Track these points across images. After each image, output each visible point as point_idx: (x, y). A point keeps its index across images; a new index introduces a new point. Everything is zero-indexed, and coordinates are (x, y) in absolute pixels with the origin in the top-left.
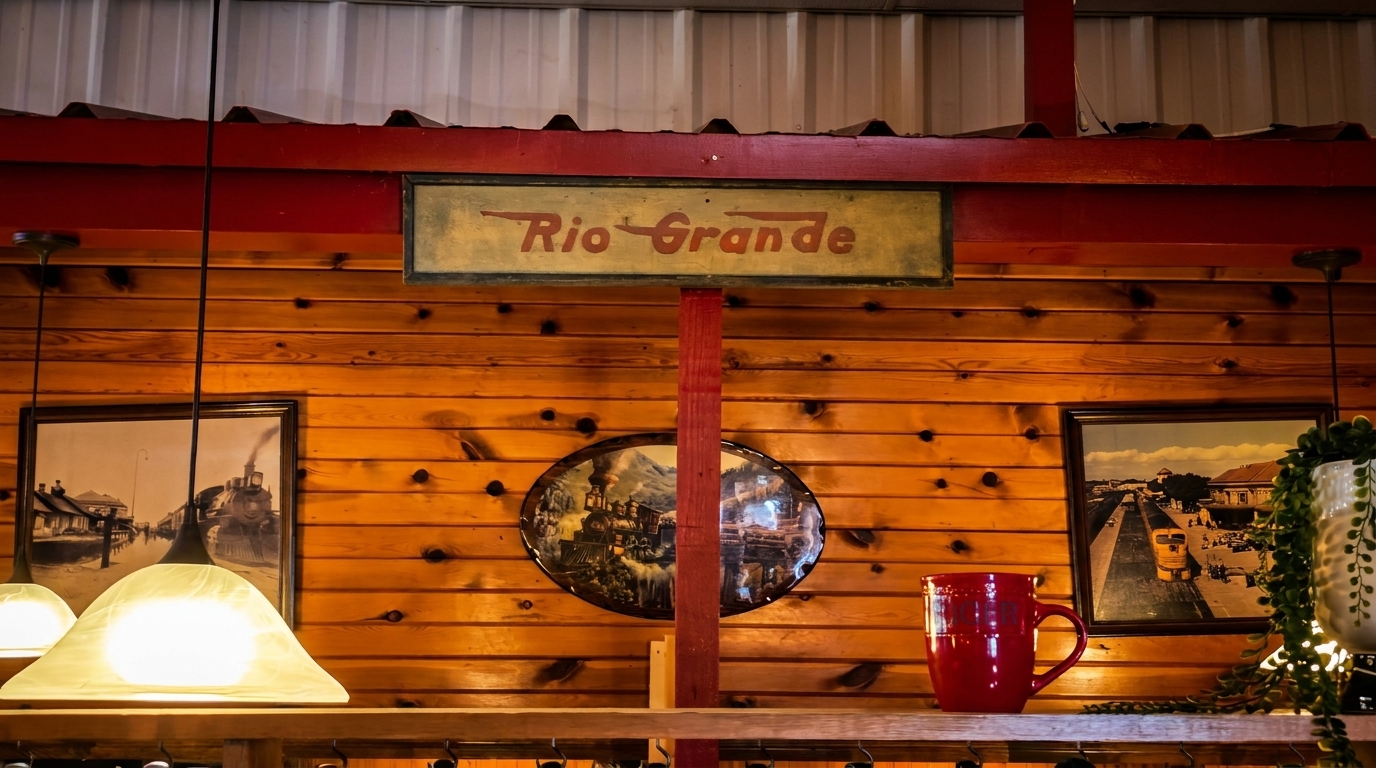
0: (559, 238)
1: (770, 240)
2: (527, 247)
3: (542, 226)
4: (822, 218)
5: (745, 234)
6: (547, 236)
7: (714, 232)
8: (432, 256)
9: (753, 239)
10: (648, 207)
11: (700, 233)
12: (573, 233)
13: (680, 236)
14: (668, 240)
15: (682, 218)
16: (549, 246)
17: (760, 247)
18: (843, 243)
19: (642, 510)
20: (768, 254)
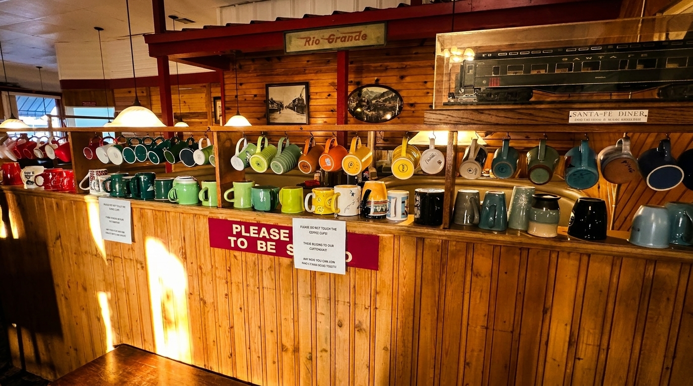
0: (311, 42)
1: (350, 38)
2: (305, 45)
3: (308, 40)
4: (360, 32)
5: (345, 37)
6: (308, 41)
7: (339, 38)
8: (289, 48)
9: (347, 38)
10: (327, 33)
11: (337, 38)
12: (313, 41)
13: (333, 39)
14: (331, 40)
15: (334, 35)
16: (309, 45)
17: (348, 41)
18: (365, 37)
19: (368, 101)
20: (349, 42)
